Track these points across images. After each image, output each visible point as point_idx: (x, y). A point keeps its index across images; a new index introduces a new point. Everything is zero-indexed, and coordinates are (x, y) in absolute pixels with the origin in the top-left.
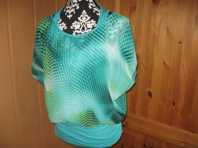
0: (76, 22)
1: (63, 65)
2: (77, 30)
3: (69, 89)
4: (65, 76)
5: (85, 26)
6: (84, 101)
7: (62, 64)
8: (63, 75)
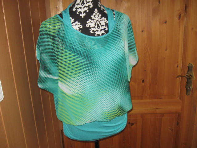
0: (90, 20)
1: (95, 67)
2: (93, 27)
3: (100, 89)
4: (96, 77)
5: (99, 23)
6: (114, 98)
7: (94, 65)
8: (95, 76)
